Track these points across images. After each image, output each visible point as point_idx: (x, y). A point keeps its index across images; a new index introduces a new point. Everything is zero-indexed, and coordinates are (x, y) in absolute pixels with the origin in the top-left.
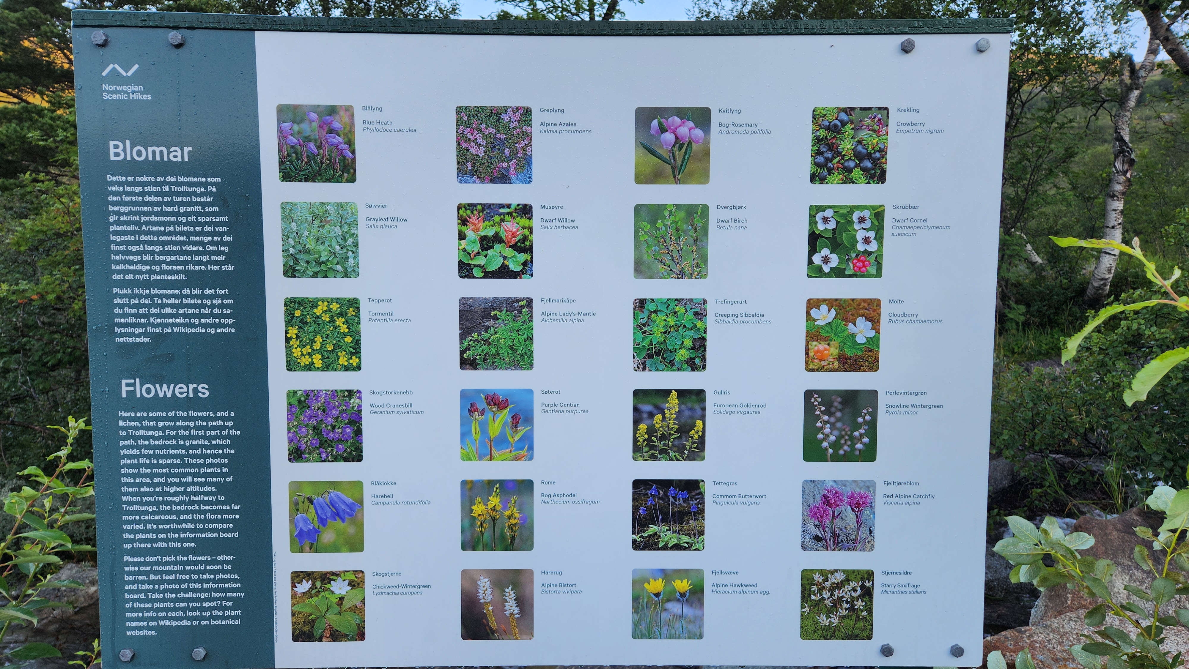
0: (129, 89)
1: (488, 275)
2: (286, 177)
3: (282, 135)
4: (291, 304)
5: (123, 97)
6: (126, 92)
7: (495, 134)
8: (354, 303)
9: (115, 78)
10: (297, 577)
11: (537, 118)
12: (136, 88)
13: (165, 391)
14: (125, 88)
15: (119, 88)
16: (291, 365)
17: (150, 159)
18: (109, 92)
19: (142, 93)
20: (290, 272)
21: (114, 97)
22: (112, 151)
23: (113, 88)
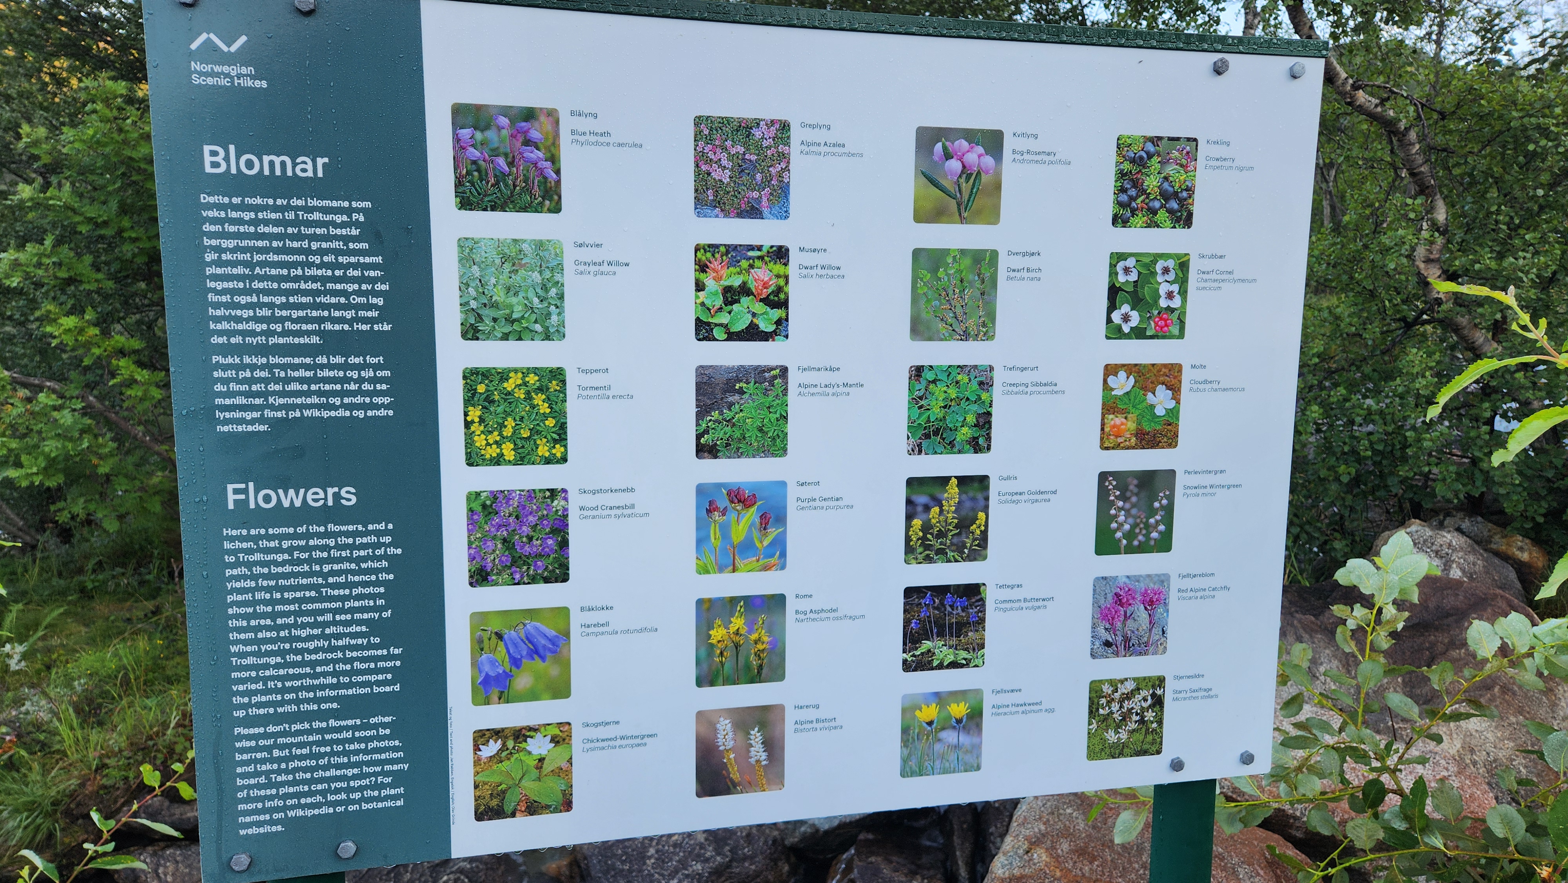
0: (233, 70)
1: (732, 336)
2: (465, 204)
3: (459, 145)
4: (472, 376)
5: (224, 82)
6: (227, 75)
7: (744, 154)
8: (558, 374)
9: (210, 53)
10: (481, 737)
11: (796, 135)
12: (244, 70)
13: (291, 498)
14: (226, 69)
15: (218, 69)
16: (473, 459)
17: (267, 172)
18: (201, 74)
19: (253, 77)
20: (471, 332)
21: (210, 81)
22: (208, 159)
23: (208, 68)
